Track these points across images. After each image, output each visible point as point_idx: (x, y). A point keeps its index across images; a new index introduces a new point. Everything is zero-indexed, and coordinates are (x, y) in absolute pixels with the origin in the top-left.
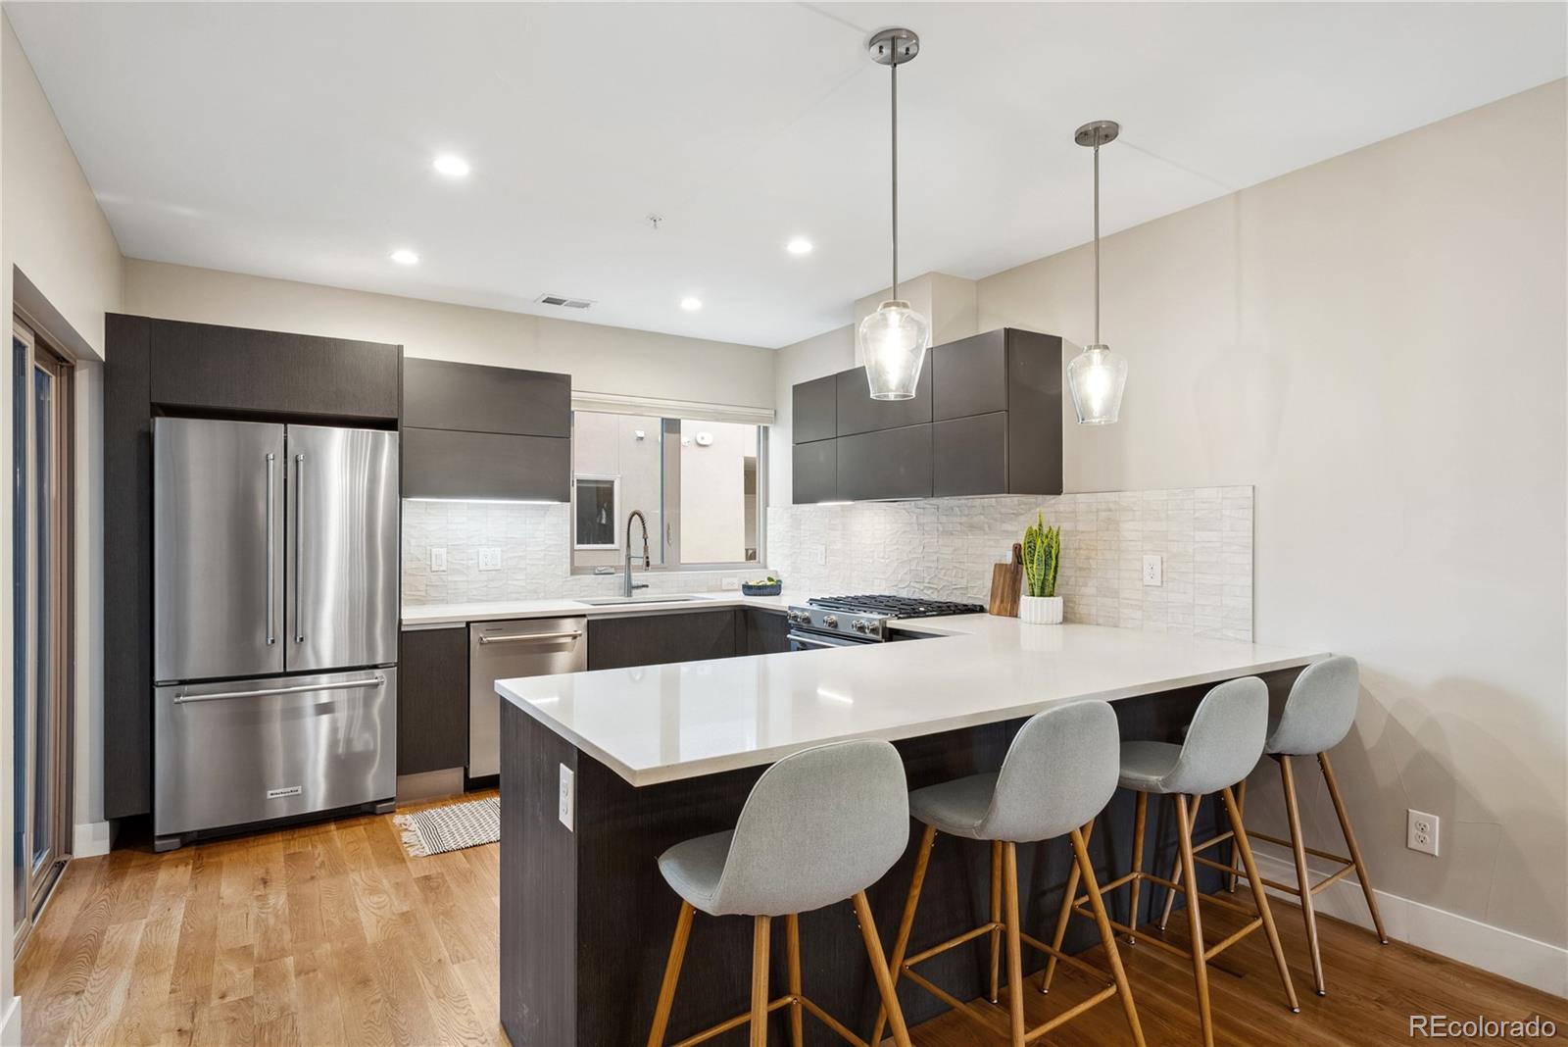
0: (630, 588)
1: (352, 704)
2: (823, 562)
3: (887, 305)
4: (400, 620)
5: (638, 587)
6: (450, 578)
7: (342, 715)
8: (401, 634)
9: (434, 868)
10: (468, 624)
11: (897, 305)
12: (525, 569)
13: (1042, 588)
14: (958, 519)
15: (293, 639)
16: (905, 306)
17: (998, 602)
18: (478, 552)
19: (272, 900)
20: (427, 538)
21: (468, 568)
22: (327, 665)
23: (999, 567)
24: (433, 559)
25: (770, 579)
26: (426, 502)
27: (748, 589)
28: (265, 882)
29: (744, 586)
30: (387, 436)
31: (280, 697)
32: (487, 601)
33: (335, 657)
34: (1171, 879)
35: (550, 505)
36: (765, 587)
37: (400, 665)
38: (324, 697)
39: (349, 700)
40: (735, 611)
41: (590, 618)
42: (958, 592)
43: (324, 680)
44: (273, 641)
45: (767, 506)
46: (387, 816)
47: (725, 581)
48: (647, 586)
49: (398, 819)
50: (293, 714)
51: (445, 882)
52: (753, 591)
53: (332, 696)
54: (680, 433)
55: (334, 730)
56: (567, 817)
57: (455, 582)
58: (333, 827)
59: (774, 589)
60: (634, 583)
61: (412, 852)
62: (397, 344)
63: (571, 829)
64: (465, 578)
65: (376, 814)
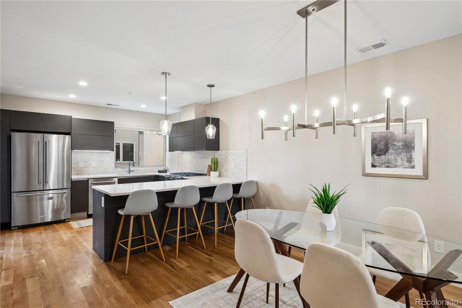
0: (130, 171)
1: (58, 197)
2: (177, 165)
3: (164, 120)
4: (71, 178)
5: (132, 171)
6: (84, 169)
7: (56, 200)
8: (71, 181)
9: (80, 230)
10: (88, 179)
11: (166, 120)
12: (103, 167)
13: (214, 170)
14: (202, 156)
15: (45, 182)
16: (168, 120)
17: (208, 173)
18: (91, 163)
19: (43, 236)
20: (78, 159)
21: (88, 167)
22: (52, 188)
23: (209, 165)
24: (79, 164)
25: (164, 169)
26: (78, 151)
27: (159, 172)
28: (40, 233)
29: (158, 171)
30: (67, 136)
31: (39, 196)
32: (93, 174)
33: (53, 187)
34: (226, 221)
35: (109, 152)
36: (163, 171)
37: (71, 188)
38: (51, 196)
39: (57, 197)
40: (155, 176)
41: (118, 178)
42: (202, 171)
43: (51, 192)
44: (40, 183)
45: (166, 152)
46: (68, 222)
47: (155, 170)
48: (134, 171)
49: (71, 223)
50: (42, 200)
51: (82, 232)
52: (160, 172)
53: (53, 195)
54: (143, 134)
55: (53, 203)
56: (103, 205)
57: (85, 170)
58: (55, 225)
59: (165, 171)
60: (131, 170)
61: (74, 228)
62: (70, 115)
63: (103, 207)
64: (88, 169)
65: (65, 222)
